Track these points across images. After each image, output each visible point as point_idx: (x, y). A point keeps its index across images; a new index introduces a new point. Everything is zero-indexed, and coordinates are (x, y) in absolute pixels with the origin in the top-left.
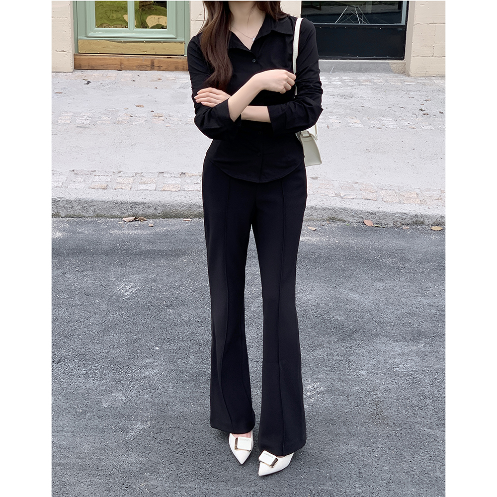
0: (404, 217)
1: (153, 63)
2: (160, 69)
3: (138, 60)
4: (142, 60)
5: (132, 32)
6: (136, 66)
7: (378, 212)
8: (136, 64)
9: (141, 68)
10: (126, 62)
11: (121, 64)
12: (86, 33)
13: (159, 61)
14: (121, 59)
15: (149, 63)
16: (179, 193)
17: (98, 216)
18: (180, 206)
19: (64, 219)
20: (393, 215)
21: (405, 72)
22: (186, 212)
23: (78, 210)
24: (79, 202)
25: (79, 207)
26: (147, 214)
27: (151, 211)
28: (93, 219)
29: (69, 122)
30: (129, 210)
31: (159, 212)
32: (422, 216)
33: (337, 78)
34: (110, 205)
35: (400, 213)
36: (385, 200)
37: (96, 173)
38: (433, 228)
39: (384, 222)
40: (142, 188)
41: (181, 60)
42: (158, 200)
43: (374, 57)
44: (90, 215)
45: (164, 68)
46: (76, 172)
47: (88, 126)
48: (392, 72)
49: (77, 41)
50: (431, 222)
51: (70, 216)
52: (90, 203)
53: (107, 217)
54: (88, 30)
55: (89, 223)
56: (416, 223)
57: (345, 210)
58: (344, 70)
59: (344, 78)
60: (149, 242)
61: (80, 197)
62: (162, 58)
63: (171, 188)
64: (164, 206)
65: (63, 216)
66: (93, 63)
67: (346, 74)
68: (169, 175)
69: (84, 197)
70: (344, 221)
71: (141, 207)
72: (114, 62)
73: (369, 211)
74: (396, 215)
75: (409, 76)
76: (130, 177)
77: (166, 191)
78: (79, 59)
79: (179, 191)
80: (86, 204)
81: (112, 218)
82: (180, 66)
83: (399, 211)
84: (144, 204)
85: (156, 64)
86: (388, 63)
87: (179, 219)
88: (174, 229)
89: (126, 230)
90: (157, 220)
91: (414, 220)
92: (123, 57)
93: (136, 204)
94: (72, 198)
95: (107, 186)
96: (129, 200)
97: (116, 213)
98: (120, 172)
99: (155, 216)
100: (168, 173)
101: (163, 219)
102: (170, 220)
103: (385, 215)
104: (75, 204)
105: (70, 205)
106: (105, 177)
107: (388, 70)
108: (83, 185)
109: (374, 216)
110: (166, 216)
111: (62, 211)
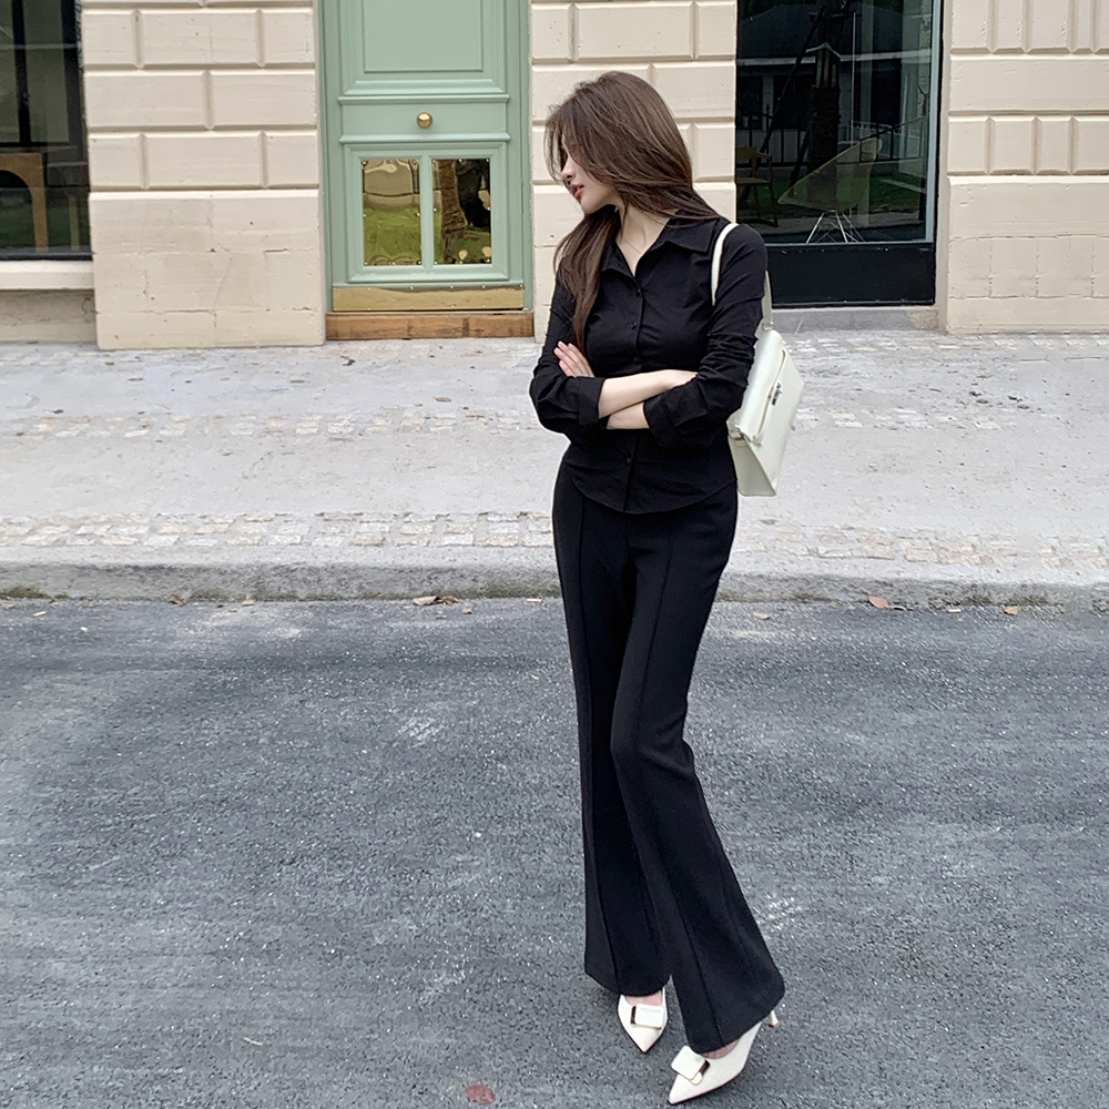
0: (950, 589)
1: (468, 325)
2: (479, 334)
3: (440, 320)
4: (446, 320)
5: (428, 272)
6: (437, 332)
7: (897, 581)
8: (437, 328)
9: (445, 334)
10: (418, 325)
11: (410, 328)
12: (347, 277)
13: (478, 321)
14: (409, 320)
15: (460, 325)
16: (515, 550)
17: (366, 597)
18: (518, 574)
19: (304, 604)
20: (928, 585)
21: (937, 327)
22: (529, 586)
23: (330, 585)
24: (332, 570)
25: (332, 580)
26: (459, 589)
27: (466, 584)
28: (356, 602)
29: (315, 430)
30: (425, 583)
31: (481, 585)
32: (985, 587)
33: (808, 341)
34: (390, 576)
35: (940, 582)
36: (909, 557)
37: (363, 518)
38: (1010, 610)
39: (909, 599)
40: (449, 542)
41: (516, 318)
42: (478, 562)
43: (877, 301)
44: (352, 595)
45: (487, 332)
46: (326, 517)
47: (348, 437)
48: (913, 328)
49: (330, 291)
50: (1004, 598)
51: (315, 598)
52: (352, 572)
53: (383, 598)
54: (351, 273)
55: (349, 609)
56: (974, 601)
57: (827, 578)
58: (821, 326)
59: (820, 341)
60: (463, 642)
61: (334, 561)
62: (485, 316)
63: (501, 540)
64: (490, 574)
65: (302, 597)
66: (359, 328)
67: (825, 333)
68: (497, 518)
69: (341, 560)
70: (829, 600)
71: (448, 576)
72: (397, 326)
73: (878, 579)
74: (934, 586)
75: (946, 333)
76: (425, 523)
77: (492, 546)
78: (335, 321)
79: (516, 545)
80: (343, 574)
81: (391, 599)
82: (516, 328)
83: (938, 577)
84: (454, 570)
85: (472, 327)
86: (904, 312)
87: (518, 600)
88: (510, 617)
89: (419, 621)
90: (478, 602)
91: (970, 595)
92: (412, 316)
93: (439, 571)
94: (321, 562)
95: (384, 539)
96: (424, 564)
97: (401, 589)
98: (407, 515)
99: (474, 594)
100: (495, 514)
101: (489, 600)
102: (502, 600)
103: (912, 586)
104: (324, 575)
105: (315, 577)
106: (380, 525)
107: (907, 325)
108: (339, 540)
109: (889, 588)
110: (495, 593)
111: (302, 588)
